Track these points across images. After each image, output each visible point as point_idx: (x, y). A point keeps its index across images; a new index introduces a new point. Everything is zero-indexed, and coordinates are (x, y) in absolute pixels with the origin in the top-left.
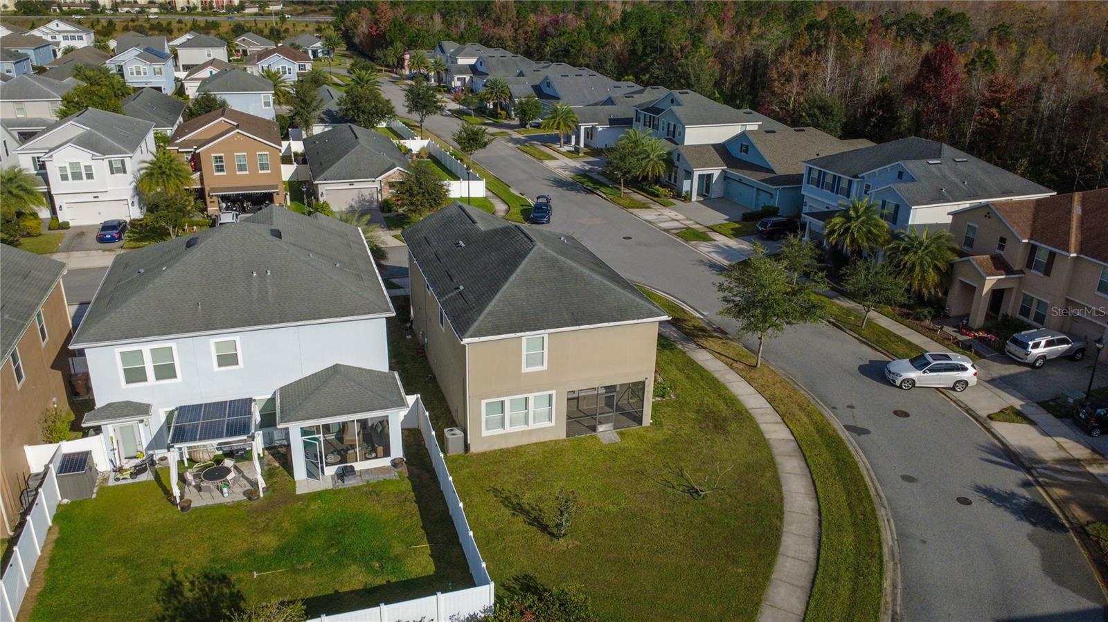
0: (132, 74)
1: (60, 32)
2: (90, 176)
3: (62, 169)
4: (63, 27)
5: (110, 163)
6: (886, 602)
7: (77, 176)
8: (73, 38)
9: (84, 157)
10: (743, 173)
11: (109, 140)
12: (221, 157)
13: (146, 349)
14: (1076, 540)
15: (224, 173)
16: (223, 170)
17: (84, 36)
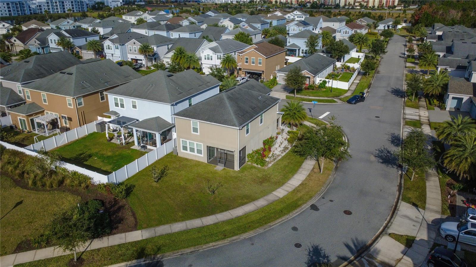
0: (292, 30)
1: (296, 15)
2: (211, 59)
3: (205, 56)
4: (298, 13)
5: (217, 55)
7: (208, 59)
8: (300, 17)
9: (211, 53)
11: (220, 49)
12: (247, 58)
15: (248, 64)
16: (247, 63)
17: (304, 17)
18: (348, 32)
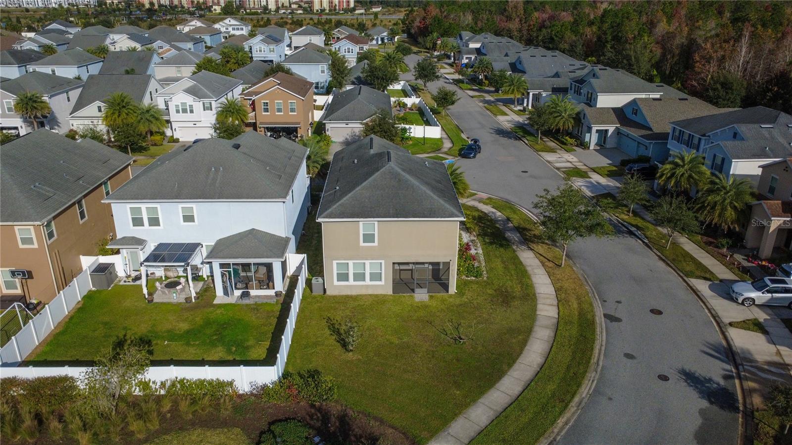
0: (257, 51)
1: (231, 25)
2: (192, 111)
3: (177, 106)
4: (233, 22)
5: (204, 103)
6: (553, 432)
7: (185, 111)
8: (238, 29)
9: (189, 100)
10: (630, 130)
11: (205, 90)
12: (267, 103)
13: (144, 207)
14: (740, 419)
15: (268, 113)
16: (268, 111)
17: (244, 28)
18: (352, 50)
